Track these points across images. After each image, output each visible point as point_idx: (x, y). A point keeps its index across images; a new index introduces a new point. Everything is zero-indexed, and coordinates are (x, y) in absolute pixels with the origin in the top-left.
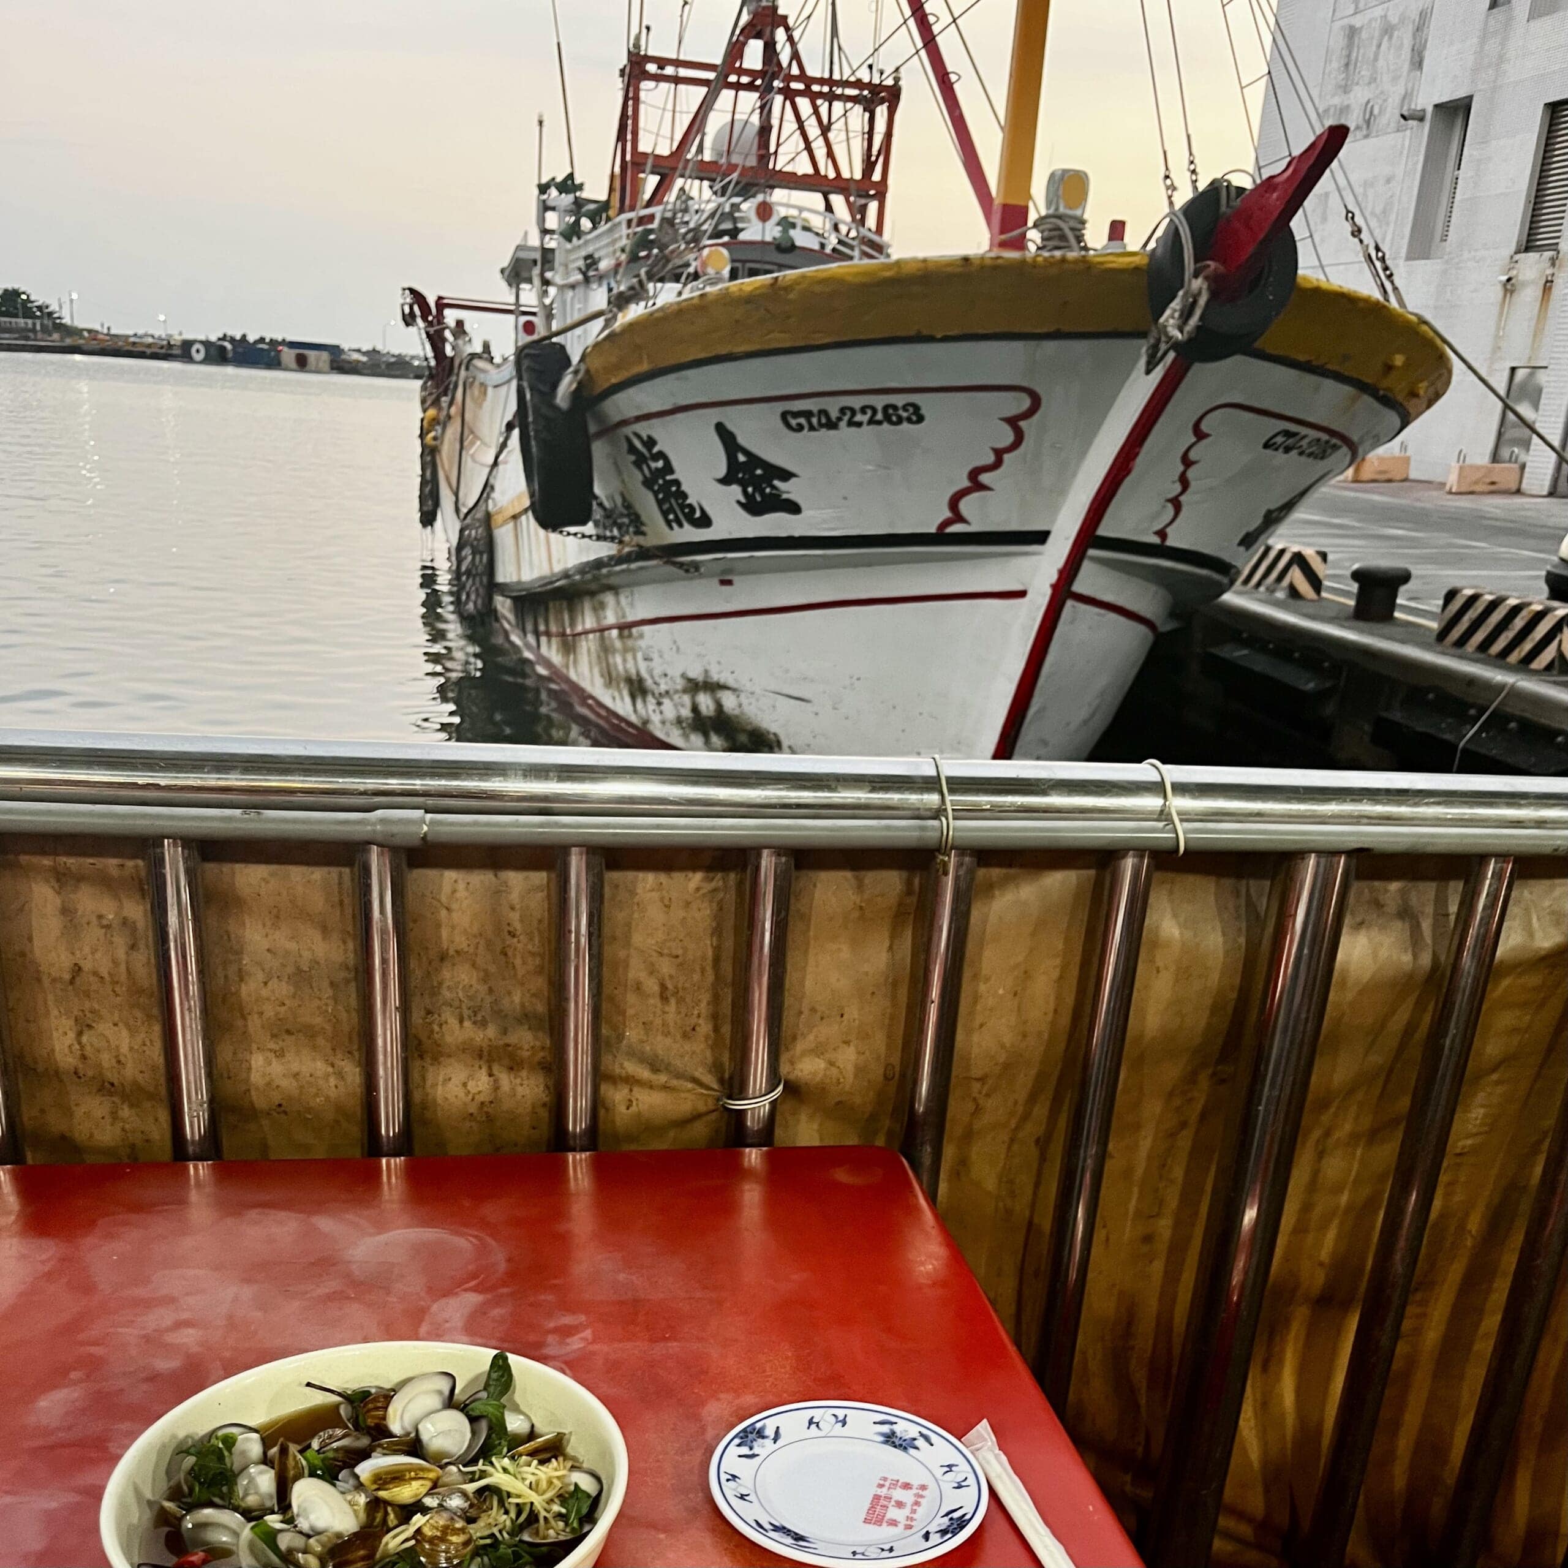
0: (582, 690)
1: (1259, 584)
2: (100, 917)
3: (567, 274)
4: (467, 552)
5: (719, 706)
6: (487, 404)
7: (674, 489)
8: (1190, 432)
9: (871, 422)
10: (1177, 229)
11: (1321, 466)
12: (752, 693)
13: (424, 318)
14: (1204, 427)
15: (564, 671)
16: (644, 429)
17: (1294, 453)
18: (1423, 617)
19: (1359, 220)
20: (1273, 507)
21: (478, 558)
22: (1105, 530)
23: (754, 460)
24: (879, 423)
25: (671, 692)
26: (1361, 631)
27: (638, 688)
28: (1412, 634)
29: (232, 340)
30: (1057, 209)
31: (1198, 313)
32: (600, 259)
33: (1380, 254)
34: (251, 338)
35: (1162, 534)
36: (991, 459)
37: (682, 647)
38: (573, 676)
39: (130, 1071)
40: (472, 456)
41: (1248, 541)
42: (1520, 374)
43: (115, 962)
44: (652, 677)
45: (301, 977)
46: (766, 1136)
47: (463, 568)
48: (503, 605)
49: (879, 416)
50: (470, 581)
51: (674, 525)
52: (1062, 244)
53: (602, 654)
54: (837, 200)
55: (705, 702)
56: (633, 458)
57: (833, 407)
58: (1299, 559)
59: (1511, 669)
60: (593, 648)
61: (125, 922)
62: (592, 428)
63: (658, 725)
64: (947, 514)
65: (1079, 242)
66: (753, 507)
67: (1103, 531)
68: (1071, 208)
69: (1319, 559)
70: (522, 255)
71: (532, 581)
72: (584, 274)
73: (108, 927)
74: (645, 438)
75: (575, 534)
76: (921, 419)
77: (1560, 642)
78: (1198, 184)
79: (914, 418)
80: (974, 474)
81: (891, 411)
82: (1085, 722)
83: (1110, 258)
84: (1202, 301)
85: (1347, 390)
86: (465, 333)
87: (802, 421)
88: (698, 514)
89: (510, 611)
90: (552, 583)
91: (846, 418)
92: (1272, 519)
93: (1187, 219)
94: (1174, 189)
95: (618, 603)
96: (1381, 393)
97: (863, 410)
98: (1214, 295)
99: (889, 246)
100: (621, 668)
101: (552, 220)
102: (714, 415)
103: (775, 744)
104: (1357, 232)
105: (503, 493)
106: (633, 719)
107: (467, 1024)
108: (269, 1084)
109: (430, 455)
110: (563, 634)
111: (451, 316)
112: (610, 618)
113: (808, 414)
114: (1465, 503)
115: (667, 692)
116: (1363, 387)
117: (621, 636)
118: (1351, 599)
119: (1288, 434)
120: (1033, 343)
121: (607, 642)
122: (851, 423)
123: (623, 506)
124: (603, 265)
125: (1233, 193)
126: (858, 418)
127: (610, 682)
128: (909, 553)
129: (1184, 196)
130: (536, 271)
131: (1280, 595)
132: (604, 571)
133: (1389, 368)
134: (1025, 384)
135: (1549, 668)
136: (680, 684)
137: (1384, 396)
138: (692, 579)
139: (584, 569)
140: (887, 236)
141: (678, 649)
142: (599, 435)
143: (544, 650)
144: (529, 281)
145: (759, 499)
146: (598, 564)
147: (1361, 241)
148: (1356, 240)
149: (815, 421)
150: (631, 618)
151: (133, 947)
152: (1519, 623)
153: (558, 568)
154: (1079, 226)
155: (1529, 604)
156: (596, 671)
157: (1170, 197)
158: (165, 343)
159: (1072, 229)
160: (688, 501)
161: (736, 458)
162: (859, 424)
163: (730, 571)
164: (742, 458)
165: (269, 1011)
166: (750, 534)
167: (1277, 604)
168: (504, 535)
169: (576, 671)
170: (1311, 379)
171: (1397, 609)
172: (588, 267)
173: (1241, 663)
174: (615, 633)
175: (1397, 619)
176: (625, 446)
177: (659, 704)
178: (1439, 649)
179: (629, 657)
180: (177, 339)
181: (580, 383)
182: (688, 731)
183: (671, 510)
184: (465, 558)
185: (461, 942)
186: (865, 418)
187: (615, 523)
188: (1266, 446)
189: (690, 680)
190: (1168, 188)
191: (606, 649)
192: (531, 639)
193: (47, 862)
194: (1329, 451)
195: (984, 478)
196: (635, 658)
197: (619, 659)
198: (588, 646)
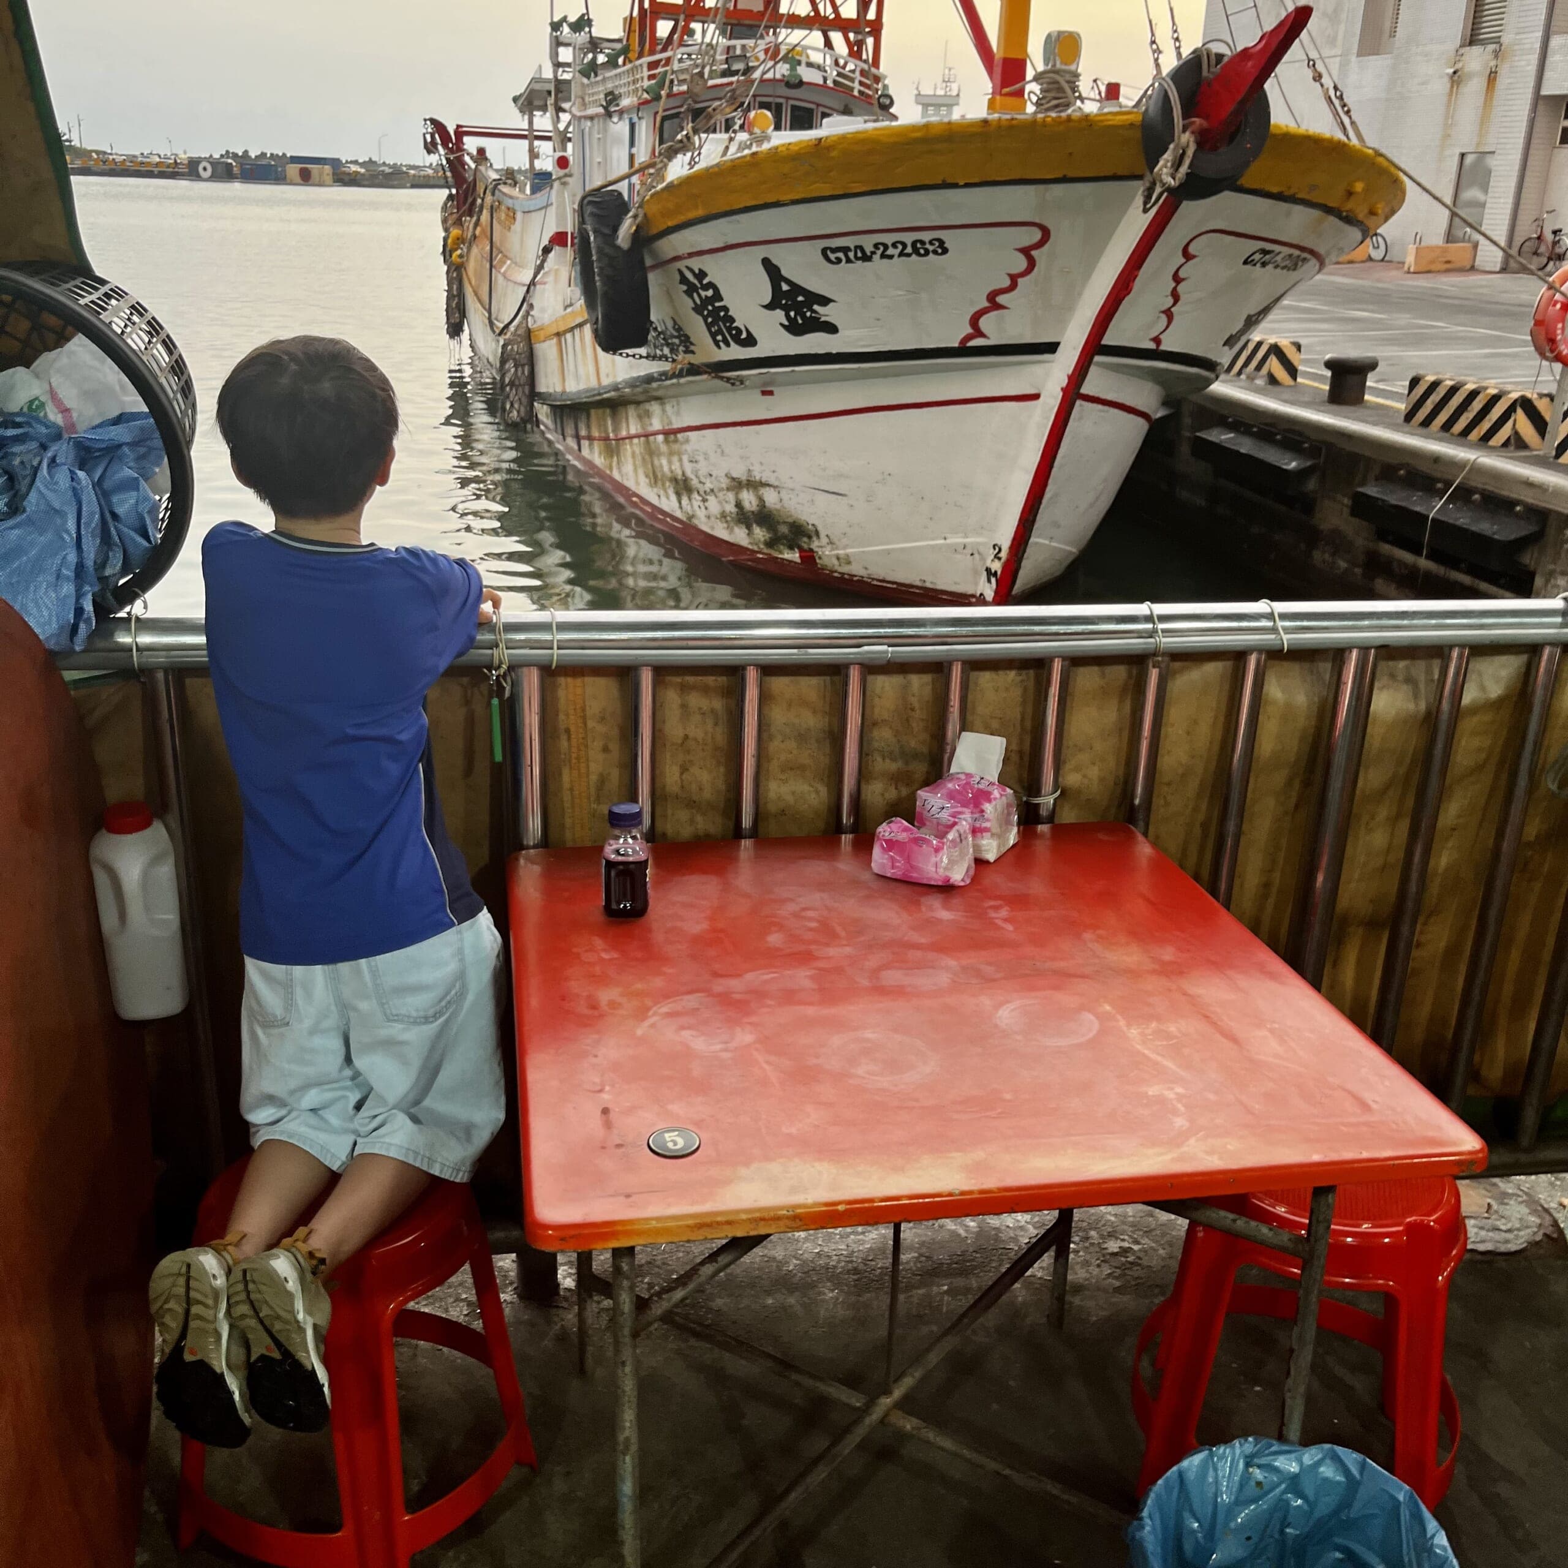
0: (627, 489)
1: (1239, 373)
2: (700, 709)
3: (584, 105)
4: (510, 365)
5: (761, 500)
6: (517, 226)
7: (722, 314)
8: (1180, 253)
9: (901, 254)
10: (1166, 92)
11: (1294, 275)
12: (792, 490)
13: (445, 145)
14: (1192, 250)
15: (608, 472)
16: (696, 264)
17: (1270, 267)
18: (1392, 399)
19: (1320, 67)
20: (1252, 313)
21: (520, 369)
22: (1110, 339)
23: (796, 289)
24: (909, 255)
25: (716, 490)
26: (1335, 414)
27: (683, 487)
28: (1382, 415)
29: (235, 156)
30: (1054, 65)
31: (1187, 162)
32: (620, 95)
33: (1338, 94)
34: (253, 155)
35: (1157, 340)
36: (1007, 283)
37: (727, 451)
38: (616, 475)
39: (707, 794)
40: (504, 275)
41: (1229, 342)
42: (1469, 160)
43: (706, 733)
44: (697, 477)
45: (802, 737)
46: (1051, 819)
47: (507, 380)
48: (542, 411)
49: (909, 250)
50: (514, 391)
51: (721, 344)
52: (1060, 95)
53: (647, 457)
54: (836, 37)
55: (749, 499)
56: (685, 288)
57: (868, 243)
58: (1276, 350)
59: (1471, 446)
60: (637, 451)
61: (712, 711)
62: (648, 262)
63: (703, 519)
64: (969, 330)
65: (1074, 92)
66: (794, 329)
67: (1107, 340)
68: (1066, 64)
69: (1294, 349)
70: (537, 87)
71: (579, 392)
72: (606, 108)
73: (704, 714)
74: (697, 271)
75: (634, 356)
76: (945, 251)
77: (1515, 421)
78: (1182, 50)
79: (940, 251)
80: (992, 297)
81: (919, 245)
82: (1091, 505)
83: (1109, 117)
84: (1190, 152)
85: (1316, 213)
86: (486, 159)
87: (841, 255)
88: (744, 336)
89: (547, 416)
90: (600, 394)
91: (879, 252)
92: (1251, 322)
93: (1174, 83)
94: (1160, 52)
95: (664, 411)
96: (1344, 214)
97: (894, 245)
98: (1200, 145)
99: (885, 77)
100: (666, 469)
101: (566, 55)
102: (762, 252)
103: (813, 534)
104: (1318, 77)
105: (543, 310)
106: (678, 514)
107: (888, 761)
108: (779, 798)
109: (456, 273)
110: (607, 439)
111: (471, 144)
112: (656, 424)
113: (845, 250)
114: (1423, 282)
115: (712, 490)
116: (1328, 210)
117: (666, 441)
118: (1325, 384)
119: (1265, 252)
120: (1041, 187)
121: (653, 446)
122: (883, 256)
123: (674, 328)
124: (625, 102)
125: (1213, 58)
126: (890, 251)
127: (656, 482)
128: (937, 364)
129: (1169, 63)
130: (551, 101)
131: (1260, 382)
132: (655, 385)
133: (1350, 194)
134: (1037, 221)
135: (1506, 444)
136: (725, 483)
137: (1347, 217)
138: (735, 390)
139: (633, 383)
140: (883, 69)
141: (723, 452)
142: (654, 267)
143: (585, 452)
144: (544, 109)
145: (800, 321)
146: (649, 379)
147: (1322, 85)
148: (1318, 84)
149: (851, 255)
150: (677, 424)
151: (716, 724)
152: (1477, 405)
153: (606, 382)
154: (1073, 79)
155: (1486, 388)
156: (641, 472)
157: (1156, 60)
158: (172, 161)
159: (1068, 82)
160: (734, 325)
161: (781, 287)
162: (891, 257)
163: (771, 383)
164: (785, 287)
165: (783, 757)
166: (792, 352)
167: (1258, 391)
168: (546, 351)
169: (620, 472)
170: (1284, 206)
171: (1367, 391)
172: (609, 103)
173: (1227, 445)
174: (660, 438)
175: (1368, 401)
176: (678, 277)
177: (704, 500)
178: (1407, 428)
179: (675, 459)
180: (183, 157)
181: (638, 227)
182: (732, 524)
183: (720, 332)
184: (509, 370)
185: (885, 716)
186: (896, 252)
187: (668, 345)
188: (1245, 262)
189: (733, 479)
190: (1154, 52)
191: (651, 452)
192: (571, 442)
193: (679, 680)
194: (1300, 263)
195: (1001, 299)
196: (680, 460)
197: (664, 462)
198: (632, 450)
